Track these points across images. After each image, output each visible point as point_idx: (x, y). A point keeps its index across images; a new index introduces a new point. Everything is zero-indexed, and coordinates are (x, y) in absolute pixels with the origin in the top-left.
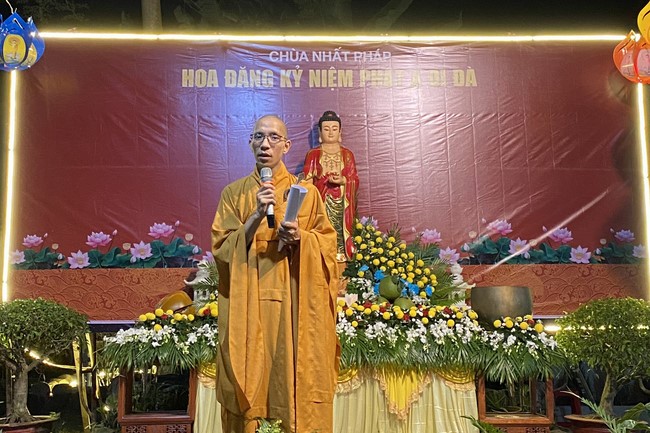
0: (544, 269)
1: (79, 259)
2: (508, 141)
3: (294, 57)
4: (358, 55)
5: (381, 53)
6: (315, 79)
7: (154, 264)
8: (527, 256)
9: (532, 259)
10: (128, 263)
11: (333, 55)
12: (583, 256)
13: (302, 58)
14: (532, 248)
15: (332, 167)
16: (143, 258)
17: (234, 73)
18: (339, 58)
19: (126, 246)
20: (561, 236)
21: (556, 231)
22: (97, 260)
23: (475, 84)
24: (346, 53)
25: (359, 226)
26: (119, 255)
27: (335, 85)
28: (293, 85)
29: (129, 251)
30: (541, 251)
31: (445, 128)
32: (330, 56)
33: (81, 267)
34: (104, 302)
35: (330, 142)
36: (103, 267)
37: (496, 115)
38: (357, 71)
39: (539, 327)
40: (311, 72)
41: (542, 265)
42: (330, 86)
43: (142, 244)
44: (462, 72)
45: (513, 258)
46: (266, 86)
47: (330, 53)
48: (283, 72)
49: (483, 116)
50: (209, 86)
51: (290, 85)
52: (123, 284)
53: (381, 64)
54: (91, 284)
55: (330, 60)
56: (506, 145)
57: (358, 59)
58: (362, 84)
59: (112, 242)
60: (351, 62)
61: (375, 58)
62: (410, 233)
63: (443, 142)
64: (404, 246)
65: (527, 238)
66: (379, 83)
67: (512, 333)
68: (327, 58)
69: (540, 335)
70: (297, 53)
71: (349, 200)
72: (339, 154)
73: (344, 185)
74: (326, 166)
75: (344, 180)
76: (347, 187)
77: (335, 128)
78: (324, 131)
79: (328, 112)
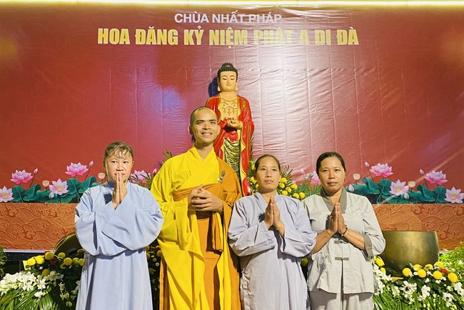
0: (421, 208)
1: (5, 194)
2: (387, 93)
3: (196, 19)
4: (252, 17)
5: (273, 16)
6: (215, 37)
7: (70, 199)
8: (406, 196)
9: (411, 199)
10: (47, 198)
11: (230, 17)
12: (458, 197)
13: (203, 20)
14: (411, 189)
15: (229, 113)
16: (60, 194)
17: (143, 31)
18: (236, 20)
19: (46, 183)
20: (437, 178)
21: (435, 175)
22: (19, 195)
23: (356, 43)
24: (242, 16)
26: (38, 191)
27: (232, 43)
28: (195, 42)
29: (47, 188)
30: (419, 192)
31: (330, 81)
32: (227, 18)
33: (6, 201)
34: (25, 233)
35: (228, 91)
36: (25, 202)
37: (376, 70)
38: (251, 31)
39: (453, 277)
40: (211, 31)
41: (420, 205)
42: (227, 44)
43: (59, 181)
44: (345, 32)
45: (394, 198)
46: (171, 43)
47: (228, 15)
48: (186, 31)
49: (365, 71)
50: (122, 43)
51: (192, 43)
52: (42, 217)
53: (273, 25)
54: (14, 216)
55: (228, 22)
56: (385, 97)
57: (252, 21)
58: (256, 43)
59: (33, 179)
60: (246, 23)
61: (268, 20)
62: (299, 175)
63: (328, 93)
64: (295, 186)
65: (406, 180)
66: (271, 42)
67: (426, 284)
68: (225, 20)
69: (455, 285)
70: (199, 16)
71: (245, 142)
72: (236, 101)
73: (241, 129)
74: (224, 112)
75: (241, 124)
76: (244, 131)
77: (232, 78)
78: (222, 80)
79: (226, 64)
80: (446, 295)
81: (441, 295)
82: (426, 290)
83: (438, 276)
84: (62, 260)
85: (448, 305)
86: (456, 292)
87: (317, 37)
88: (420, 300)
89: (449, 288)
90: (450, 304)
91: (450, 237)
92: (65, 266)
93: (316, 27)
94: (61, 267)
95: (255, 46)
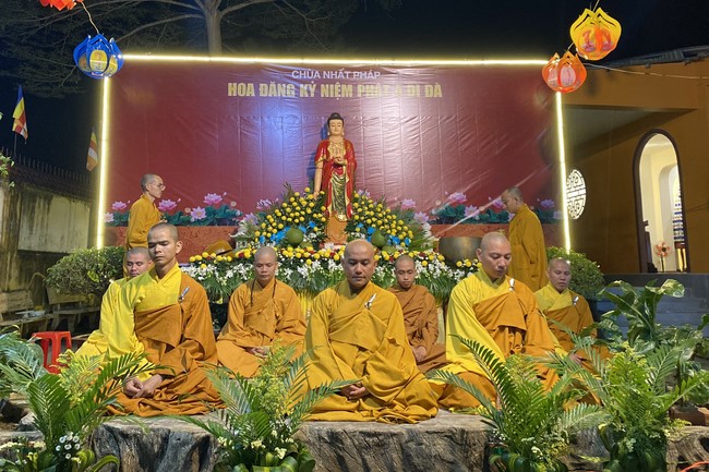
2: (464, 137)
3: (310, 75)
4: (356, 74)
5: (373, 72)
6: (325, 91)
7: (208, 223)
8: (477, 218)
9: (481, 220)
10: (189, 222)
11: (338, 74)
13: (315, 76)
14: (481, 213)
15: (337, 153)
16: (200, 218)
17: (266, 85)
18: (343, 76)
19: (187, 210)
23: (441, 96)
24: (348, 73)
25: (357, 196)
26: (182, 217)
27: (340, 96)
28: (309, 95)
29: (189, 214)
30: (488, 215)
31: (419, 127)
32: (336, 75)
35: (336, 135)
37: (456, 118)
38: (355, 86)
40: (322, 86)
41: (488, 224)
42: (336, 96)
43: (199, 208)
44: (431, 87)
45: (467, 219)
46: (289, 96)
47: (336, 72)
48: (301, 86)
49: (447, 119)
50: (248, 95)
51: (307, 95)
53: (373, 81)
55: (336, 77)
56: (463, 139)
57: (356, 77)
58: (359, 95)
59: (177, 207)
60: (351, 79)
61: (369, 76)
62: (393, 202)
63: (417, 137)
64: (389, 210)
65: (477, 205)
66: (371, 95)
68: (334, 76)
70: (312, 73)
71: (349, 176)
72: (343, 143)
73: (346, 166)
74: (333, 152)
75: (346, 162)
76: (348, 167)
77: (339, 124)
78: (331, 127)
79: (334, 114)
87: (409, 91)
93: (408, 83)
95: (359, 98)
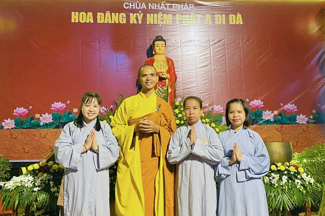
0: (281, 127)
1: (9, 124)
2: (260, 55)
3: (138, 7)
4: (175, 6)
5: (188, 5)
6: (150, 19)
7: (54, 126)
8: (272, 120)
9: (275, 122)
10: (39, 126)
11: (160, 6)
12: (304, 120)
13: (142, 7)
14: (275, 115)
15: (161, 68)
16: (48, 123)
17: (102, 14)
18: (164, 7)
19: (37, 116)
20: (291, 108)
21: (290, 106)
22: (19, 124)
23: (242, 23)
24: (168, 5)
25: (177, 103)
26: (33, 121)
27: (162, 23)
28: (138, 22)
29: (39, 119)
30: (280, 117)
31: (225, 48)
32: (159, 6)
33: (10, 128)
34: (24, 149)
35: (160, 54)
36: (23, 128)
37: (254, 40)
38: (174, 15)
39: (301, 170)
40: (148, 15)
41: (281, 125)
42: (159, 23)
43: (47, 114)
44: (234, 16)
45: (264, 121)
46: (121, 22)
47: (159, 4)
48: (131, 14)
49: (247, 41)
50: (88, 22)
51: (136, 22)
52: (35, 138)
53: (188, 11)
54: (16, 138)
55: (159, 8)
56: (259, 57)
57: (175, 8)
58: (177, 23)
59: (28, 113)
60: (171, 9)
61: (185, 8)
62: (205, 107)
63: (224, 55)
65: (272, 110)
66: (187, 22)
67: (285, 175)
68: (157, 7)
69: (302, 175)
70: (140, 4)
71: (171, 88)
72: (165, 61)
73: (168, 79)
74: (158, 68)
75: (168, 76)
76: (171, 80)
77: (162, 45)
78: (156, 47)
79: (158, 37)
80: (297, 181)
81: (294, 181)
82: (285, 178)
83: (292, 169)
84: (51, 166)
85: (298, 187)
86: (303, 179)
87: (216, 19)
88: (281, 184)
89: (299, 176)
90: (299, 187)
91: (299, 145)
92: (53, 170)
93: (216, 13)
94: (51, 171)
95: (177, 25)
